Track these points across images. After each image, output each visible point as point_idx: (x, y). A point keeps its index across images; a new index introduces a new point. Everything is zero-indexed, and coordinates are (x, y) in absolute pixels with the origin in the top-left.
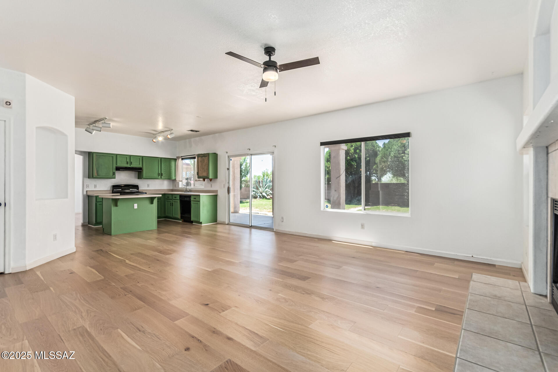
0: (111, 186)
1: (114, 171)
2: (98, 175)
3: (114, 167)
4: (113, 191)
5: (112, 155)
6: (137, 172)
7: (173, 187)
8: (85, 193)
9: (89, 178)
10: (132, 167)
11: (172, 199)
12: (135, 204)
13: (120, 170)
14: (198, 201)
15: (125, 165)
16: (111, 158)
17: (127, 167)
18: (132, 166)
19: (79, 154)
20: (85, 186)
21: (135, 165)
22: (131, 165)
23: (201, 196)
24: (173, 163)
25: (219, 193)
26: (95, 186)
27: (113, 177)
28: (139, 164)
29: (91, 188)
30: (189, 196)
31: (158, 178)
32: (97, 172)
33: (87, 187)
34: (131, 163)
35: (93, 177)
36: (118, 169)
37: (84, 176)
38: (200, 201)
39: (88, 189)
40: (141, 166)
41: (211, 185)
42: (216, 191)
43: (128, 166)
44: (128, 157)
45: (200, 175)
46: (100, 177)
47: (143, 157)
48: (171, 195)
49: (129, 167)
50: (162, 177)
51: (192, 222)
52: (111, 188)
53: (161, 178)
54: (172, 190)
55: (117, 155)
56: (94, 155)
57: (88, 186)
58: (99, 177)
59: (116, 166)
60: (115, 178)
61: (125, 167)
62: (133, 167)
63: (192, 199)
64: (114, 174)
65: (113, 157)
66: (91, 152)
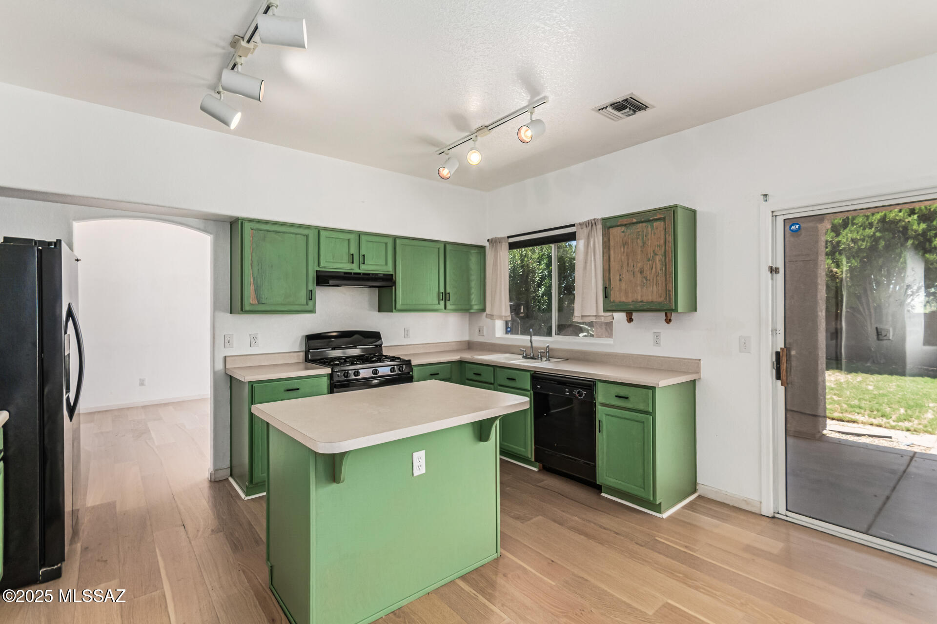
0: (302, 337)
1: (310, 288)
2: (259, 303)
3: (312, 275)
4: (307, 353)
5: (306, 232)
6: (377, 290)
7: (470, 335)
8: (220, 366)
9: (231, 313)
10: (364, 274)
11: (493, 382)
12: (416, 455)
13: (331, 282)
14: (646, 413)
15: (343, 266)
16: (302, 241)
17: (350, 273)
18: (366, 268)
19: (199, 229)
20: (220, 341)
21: (375, 265)
22: (363, 267)
23: (657, 390)
24: (474, 260)
25: (705, 373)
26: (253, 341)
27: (307, 308)
28: (384, 263)
29: (240, 347)
30: (589, 385)
31: (437, 307)
32: (257, 288)
33: (227, 344)
34: (363, 259)
35: (242, 310)
36: (324, 279)
37: (216, 307)
38: (652, 413)
39: (229, 352)
40: (389, 269)
41: (657, 337)
42: (695, 365)
43: (354, 268)
44: (352, 237)
45: (614, 296)
46: (268, 308)
47: (395, 238)
48: (492, 369)
49: (355, 274)
50: (448, 303)
51: (598, 488)
52: (301, 344)
53: (445, 308)
54: (470, 346)
55: (319, 230)
56: (247, 227)
57: (228, 342)
58: (263, 308)
59: (318, 269)
60: (312, 311)
61: (345, 273)
62: (369, 274)
63: (601, 396)
64: (311, 296)
65: (307, 236)
66: (237, 219)
